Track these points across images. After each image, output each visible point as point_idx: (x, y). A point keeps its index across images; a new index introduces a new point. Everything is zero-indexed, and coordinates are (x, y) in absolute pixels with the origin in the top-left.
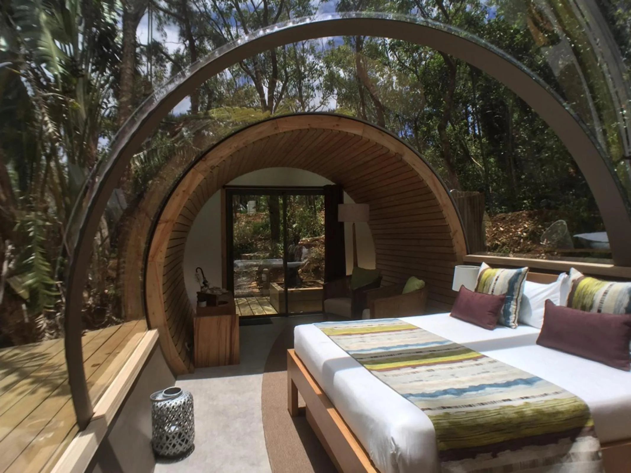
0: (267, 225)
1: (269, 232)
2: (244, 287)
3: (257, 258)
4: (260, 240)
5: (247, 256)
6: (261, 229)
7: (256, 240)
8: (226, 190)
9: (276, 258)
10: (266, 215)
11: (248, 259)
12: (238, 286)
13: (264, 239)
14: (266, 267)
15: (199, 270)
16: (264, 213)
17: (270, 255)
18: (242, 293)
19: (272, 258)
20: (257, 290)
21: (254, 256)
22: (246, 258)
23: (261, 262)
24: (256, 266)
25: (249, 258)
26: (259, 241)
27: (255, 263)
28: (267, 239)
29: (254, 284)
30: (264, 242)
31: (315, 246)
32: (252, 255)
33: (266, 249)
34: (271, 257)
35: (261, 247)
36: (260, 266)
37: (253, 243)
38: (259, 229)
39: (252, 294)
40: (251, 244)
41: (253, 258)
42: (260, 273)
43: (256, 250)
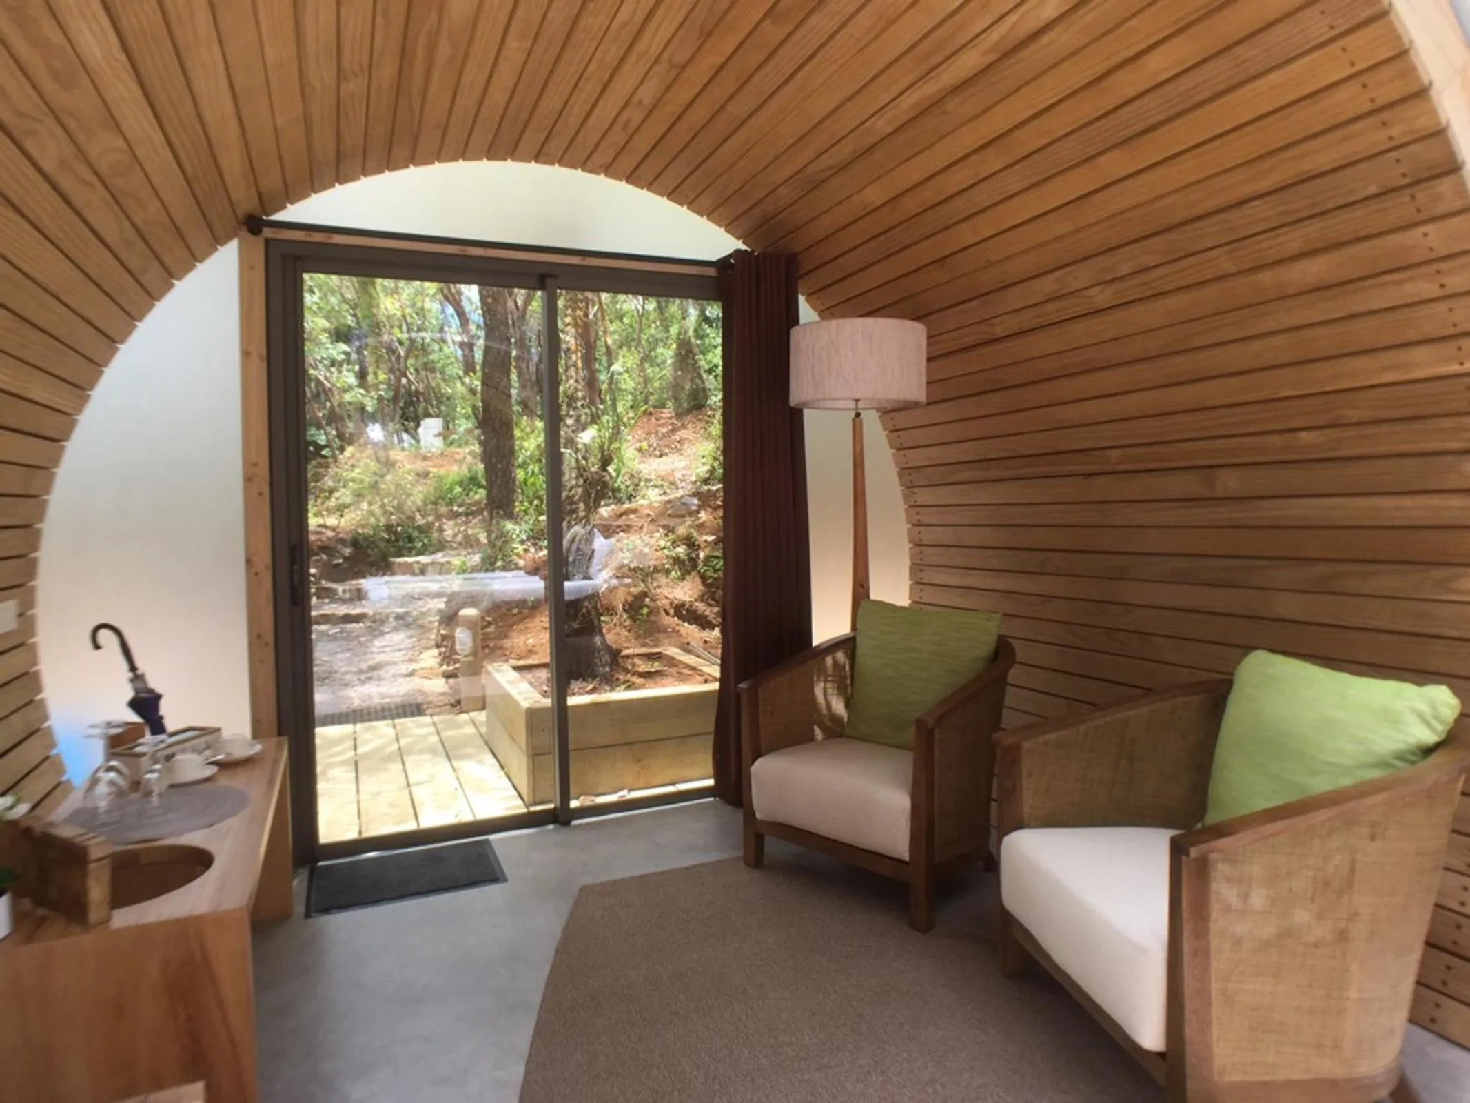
0: (473, 480)
1: (480, 495)
2: (393, 670)
3: (443, 569)
4: (454, 516)
5: (411, 564)
6: (458, 489)
7: (439, 517)
8: (268, 242)
9: (504, 569)
10: (471, 453)
11: (413, 574)
12: (373, 668)
13: (467, 514)
14: (472, 600)
15: (105, 636)
16: (467, 450)
17: (483, 560)
18: (382, 696)
19: (493, 571)
20: (438, 685)
21: (433, 563)
22: (408, 570)
23: (455, 583)
24: (438, 595)
25: (416, 568)
26: (449, 519)
27: (434, 587)
28: (473, 514)
29: (430, 658)
30: (466, 523)
31: (627, 528)
32: (424, 559)
33: (469, 543)
34: (489, 565)
35: (455, 535)
36: (451, 597)
37: (429, 526)
38: (451, 490)
39: (420, 699)
40: (425, 530)
41: (430, 569)
42: (449, 619)
43: (441, 546)
